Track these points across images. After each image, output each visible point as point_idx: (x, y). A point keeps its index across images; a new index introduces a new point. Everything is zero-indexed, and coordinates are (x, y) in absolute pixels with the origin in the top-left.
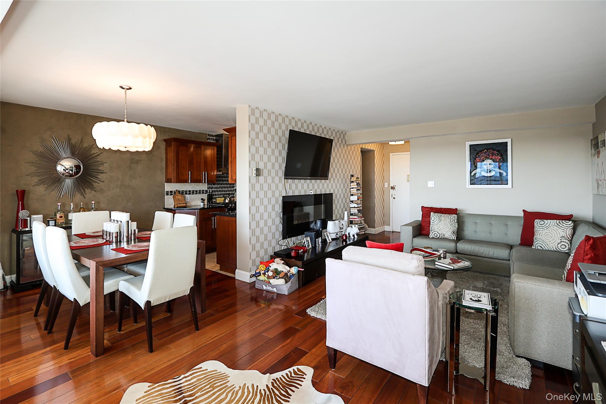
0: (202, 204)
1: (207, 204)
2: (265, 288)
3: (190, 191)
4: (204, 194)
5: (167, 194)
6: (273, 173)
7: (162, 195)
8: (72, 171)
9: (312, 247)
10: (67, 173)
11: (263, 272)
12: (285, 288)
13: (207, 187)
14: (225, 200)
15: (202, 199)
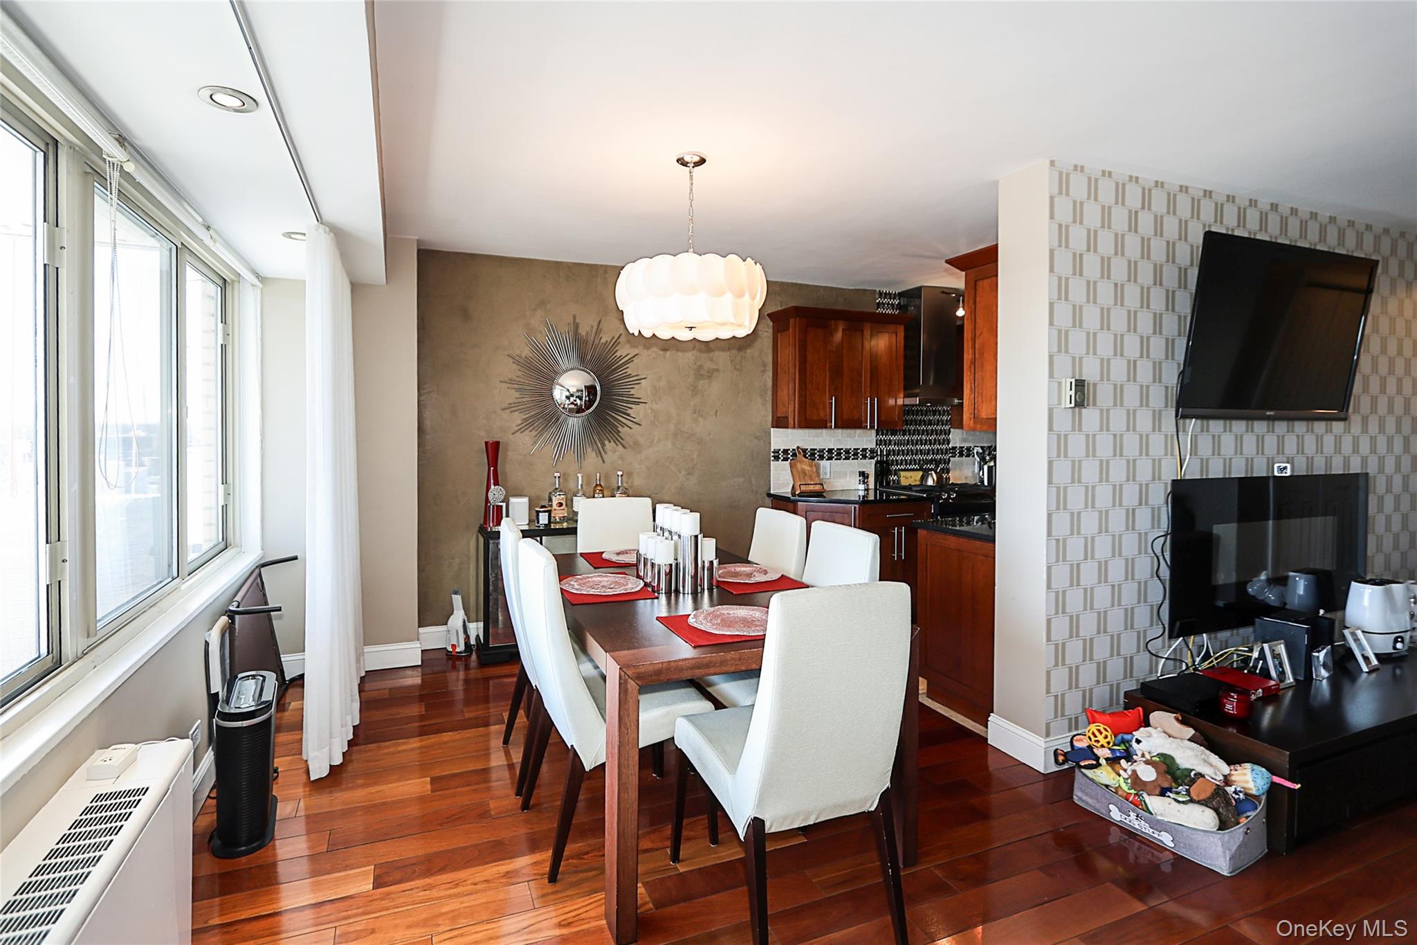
0: (862, 487)
1: (876, 489)
2: (1116, 815)
3: (830, 451)
4: (867, 460)
5: (777, 458)
6: (1132, 396)
7: (765, 457)
8: (581, 398)
9: (1295, 679)
10: (572, 403)
11: (1108, 754)
12: (1220, 849)
13: (875, 439)
14: (924, 478)
15: (862, 474)
